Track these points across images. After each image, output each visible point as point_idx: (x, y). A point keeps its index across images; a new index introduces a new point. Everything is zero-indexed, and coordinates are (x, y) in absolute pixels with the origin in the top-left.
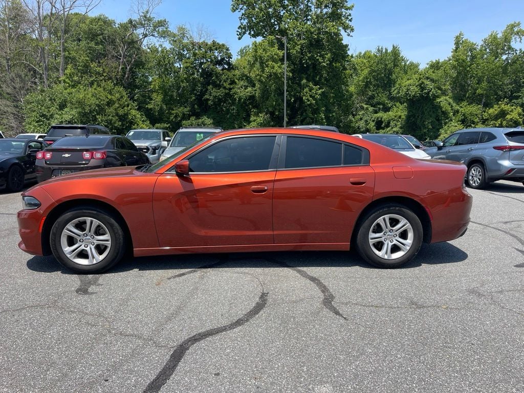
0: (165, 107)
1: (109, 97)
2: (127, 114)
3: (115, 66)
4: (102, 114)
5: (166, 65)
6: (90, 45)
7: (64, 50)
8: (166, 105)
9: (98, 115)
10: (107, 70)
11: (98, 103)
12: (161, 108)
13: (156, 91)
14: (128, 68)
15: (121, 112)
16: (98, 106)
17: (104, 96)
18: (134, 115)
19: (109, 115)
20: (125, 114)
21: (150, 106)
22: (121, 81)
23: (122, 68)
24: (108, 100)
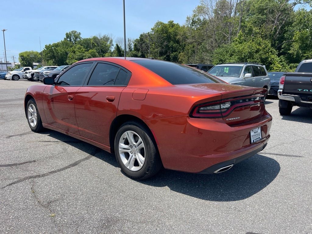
0: (300, 52)
1: (258, 47)
2: (267, 58)
3: (270, 27)
4: (251, 58)
5: (305, 22)
6: (258, 16)
7: (242, 22)
8: (302, 50)
9: (248, 59)
10: (264, 31)
11: (250, 51)
12: (298, 52)
13: (296, 41)
14: (280, 27)
15: (263, 57)
16: (250, 53)
17: (255, 47)
18: (273, 58)
19: (255, 59)
20: (266, 58)
21: (290, 52)
22: (273, 36)
23: (275, 28)
24: (256, 49)
